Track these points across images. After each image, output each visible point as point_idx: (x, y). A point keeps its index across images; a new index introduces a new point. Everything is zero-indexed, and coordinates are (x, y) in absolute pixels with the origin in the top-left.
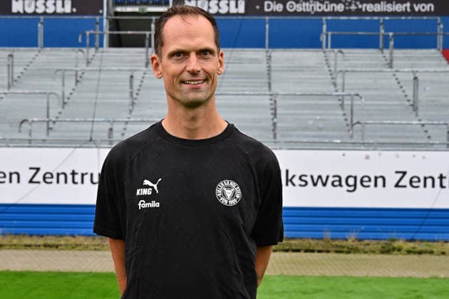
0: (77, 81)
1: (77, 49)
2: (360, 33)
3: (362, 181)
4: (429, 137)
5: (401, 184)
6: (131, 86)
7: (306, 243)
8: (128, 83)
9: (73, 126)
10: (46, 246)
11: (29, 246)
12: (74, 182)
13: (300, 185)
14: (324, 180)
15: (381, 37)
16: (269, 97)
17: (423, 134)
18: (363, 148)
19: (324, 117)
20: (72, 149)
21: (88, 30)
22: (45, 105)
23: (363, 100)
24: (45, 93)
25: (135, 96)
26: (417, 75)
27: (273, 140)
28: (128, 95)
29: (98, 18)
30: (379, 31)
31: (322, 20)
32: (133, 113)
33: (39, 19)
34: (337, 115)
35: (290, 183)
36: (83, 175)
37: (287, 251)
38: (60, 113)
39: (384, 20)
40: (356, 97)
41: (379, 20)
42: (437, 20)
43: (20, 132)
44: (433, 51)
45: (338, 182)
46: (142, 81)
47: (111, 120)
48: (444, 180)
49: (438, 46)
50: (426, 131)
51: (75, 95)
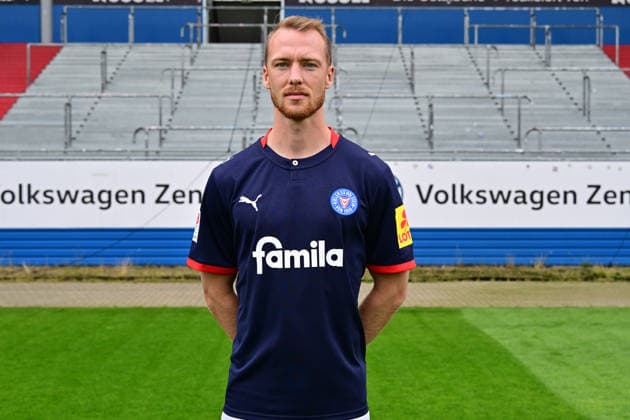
0: (183, 83)
1: (183, 45)
2: (512, 26)
3: (549, 197)
4: (608, 146)
5: (594, 200)
6: (254, 88)
7: (491, 271)
8: (253, 85)
9: (189, 136)
10: (187, 278)
11: (167, 278)
13: (478, 203)
14: (506, 196)
15: (532, 30)
16: (414, 101)
17: (600, 142)
18: (539, 158)
19: (481, 123)
20: (207, 163)
21: (192, 22)
22: (157, 111)
23: (532, 103)
24: (157, 97)
26: (588, 74)
27: (430, 150)
28: (252, 99)
29: (199, 8)
30: (528, 23)
31: (463, 11)
32: (258, 120)
33: (129, 10)
34: (496, 121)
35: (465, 201)
37: (474, 279)
38: (170, 120)
39: (535, 11)
40: (525, 100)
41: (529, 11)
42: (595, 11)
43: (134, 142)
44: (591, 47)
45: (522, 198)
47: (244, 128)
49: (597, 42)
50: (603, 139)
51: (183, 99)
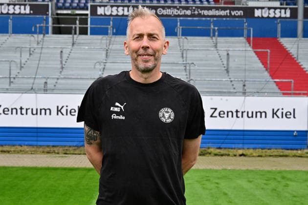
0: (30, 54)
1: (30, 35)
2: (198, 27)
4: (234, 88)
5: (214, 115)
6: (61, 57)
8: (59, 56)
12: (22, 114)
15: (211, 30)
17: (231, 86)
20: (21, 94)
21: (38, 24)
22: (9, 68)
23: (196, 66)
24: (8, 61)
25: (64, 63)
26: (229, 52)
28: (59, 62)
29: (45, 17)
30: (210, 26)
31: (177, 20)
32: (62, 73)
33: (10, 17)
36: (27, 110)
38: (18, 73)
39: (213, 20)
40: (192, 65)
41: (210, 20)
42: (244, 20)
44: (241, 38)
46: (69, 55)
47: (47, 77)
48: (238, 113)
49: (245, 36)
50: (233, 85)
51: (28, 62)
